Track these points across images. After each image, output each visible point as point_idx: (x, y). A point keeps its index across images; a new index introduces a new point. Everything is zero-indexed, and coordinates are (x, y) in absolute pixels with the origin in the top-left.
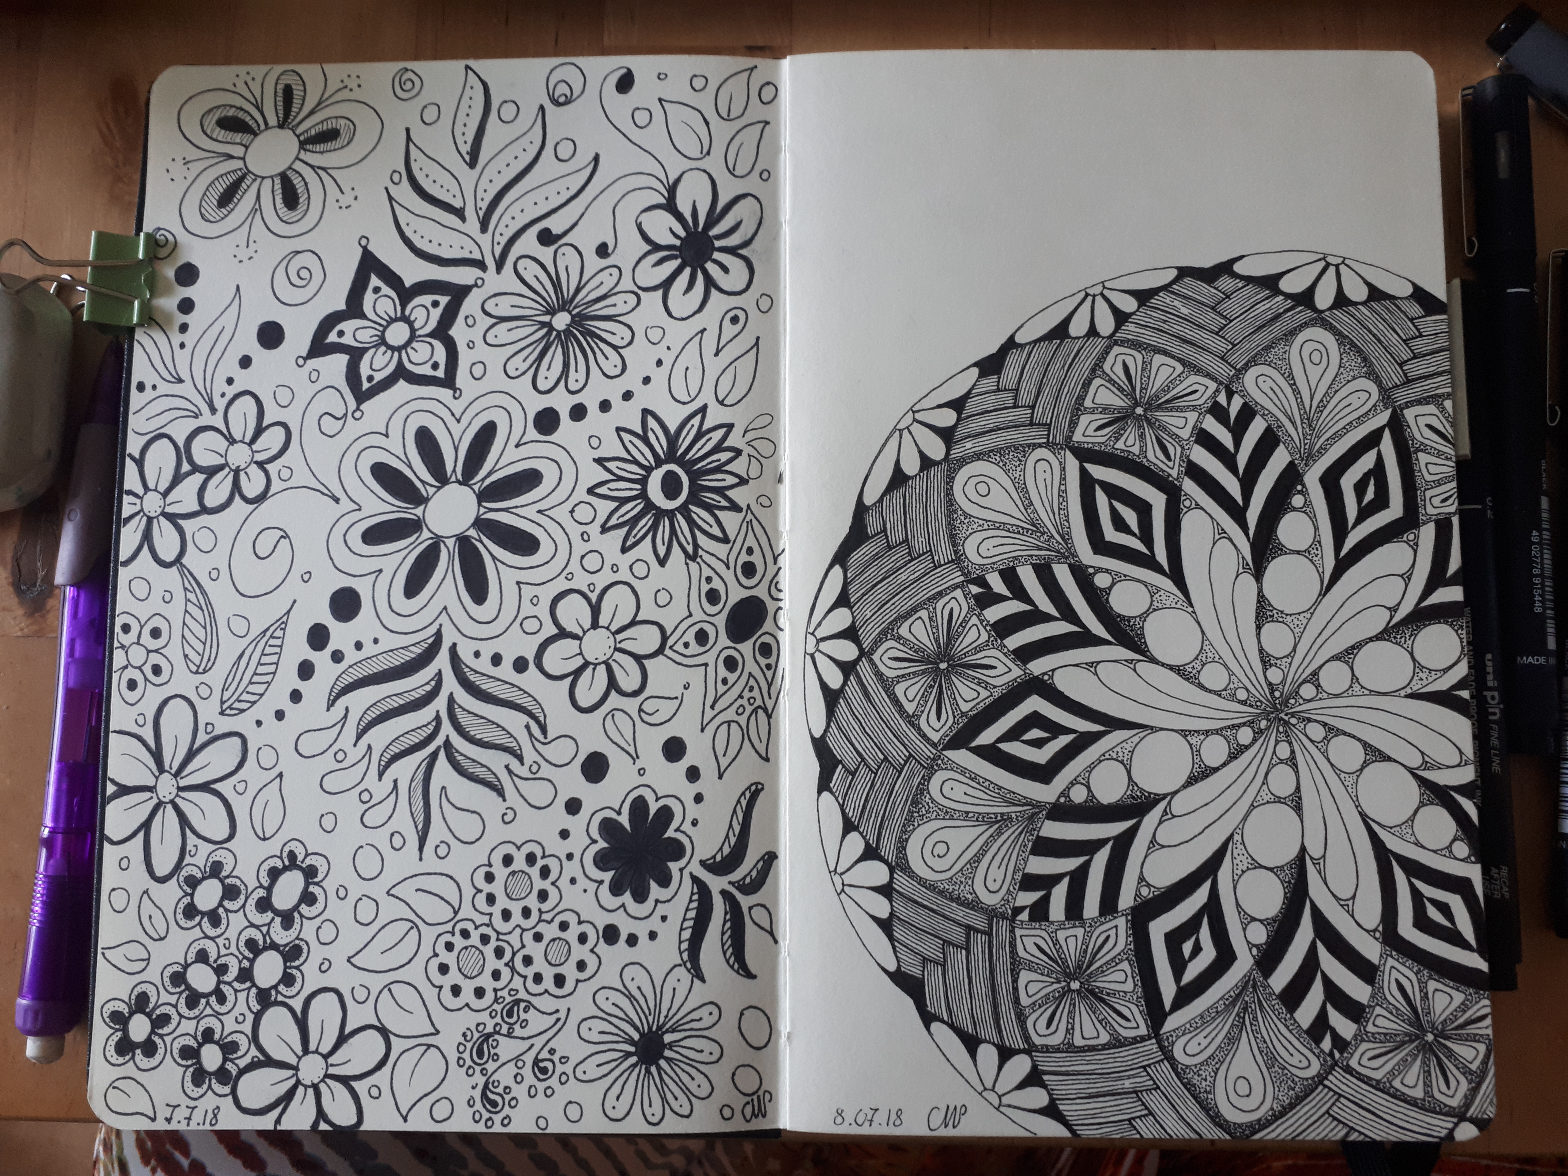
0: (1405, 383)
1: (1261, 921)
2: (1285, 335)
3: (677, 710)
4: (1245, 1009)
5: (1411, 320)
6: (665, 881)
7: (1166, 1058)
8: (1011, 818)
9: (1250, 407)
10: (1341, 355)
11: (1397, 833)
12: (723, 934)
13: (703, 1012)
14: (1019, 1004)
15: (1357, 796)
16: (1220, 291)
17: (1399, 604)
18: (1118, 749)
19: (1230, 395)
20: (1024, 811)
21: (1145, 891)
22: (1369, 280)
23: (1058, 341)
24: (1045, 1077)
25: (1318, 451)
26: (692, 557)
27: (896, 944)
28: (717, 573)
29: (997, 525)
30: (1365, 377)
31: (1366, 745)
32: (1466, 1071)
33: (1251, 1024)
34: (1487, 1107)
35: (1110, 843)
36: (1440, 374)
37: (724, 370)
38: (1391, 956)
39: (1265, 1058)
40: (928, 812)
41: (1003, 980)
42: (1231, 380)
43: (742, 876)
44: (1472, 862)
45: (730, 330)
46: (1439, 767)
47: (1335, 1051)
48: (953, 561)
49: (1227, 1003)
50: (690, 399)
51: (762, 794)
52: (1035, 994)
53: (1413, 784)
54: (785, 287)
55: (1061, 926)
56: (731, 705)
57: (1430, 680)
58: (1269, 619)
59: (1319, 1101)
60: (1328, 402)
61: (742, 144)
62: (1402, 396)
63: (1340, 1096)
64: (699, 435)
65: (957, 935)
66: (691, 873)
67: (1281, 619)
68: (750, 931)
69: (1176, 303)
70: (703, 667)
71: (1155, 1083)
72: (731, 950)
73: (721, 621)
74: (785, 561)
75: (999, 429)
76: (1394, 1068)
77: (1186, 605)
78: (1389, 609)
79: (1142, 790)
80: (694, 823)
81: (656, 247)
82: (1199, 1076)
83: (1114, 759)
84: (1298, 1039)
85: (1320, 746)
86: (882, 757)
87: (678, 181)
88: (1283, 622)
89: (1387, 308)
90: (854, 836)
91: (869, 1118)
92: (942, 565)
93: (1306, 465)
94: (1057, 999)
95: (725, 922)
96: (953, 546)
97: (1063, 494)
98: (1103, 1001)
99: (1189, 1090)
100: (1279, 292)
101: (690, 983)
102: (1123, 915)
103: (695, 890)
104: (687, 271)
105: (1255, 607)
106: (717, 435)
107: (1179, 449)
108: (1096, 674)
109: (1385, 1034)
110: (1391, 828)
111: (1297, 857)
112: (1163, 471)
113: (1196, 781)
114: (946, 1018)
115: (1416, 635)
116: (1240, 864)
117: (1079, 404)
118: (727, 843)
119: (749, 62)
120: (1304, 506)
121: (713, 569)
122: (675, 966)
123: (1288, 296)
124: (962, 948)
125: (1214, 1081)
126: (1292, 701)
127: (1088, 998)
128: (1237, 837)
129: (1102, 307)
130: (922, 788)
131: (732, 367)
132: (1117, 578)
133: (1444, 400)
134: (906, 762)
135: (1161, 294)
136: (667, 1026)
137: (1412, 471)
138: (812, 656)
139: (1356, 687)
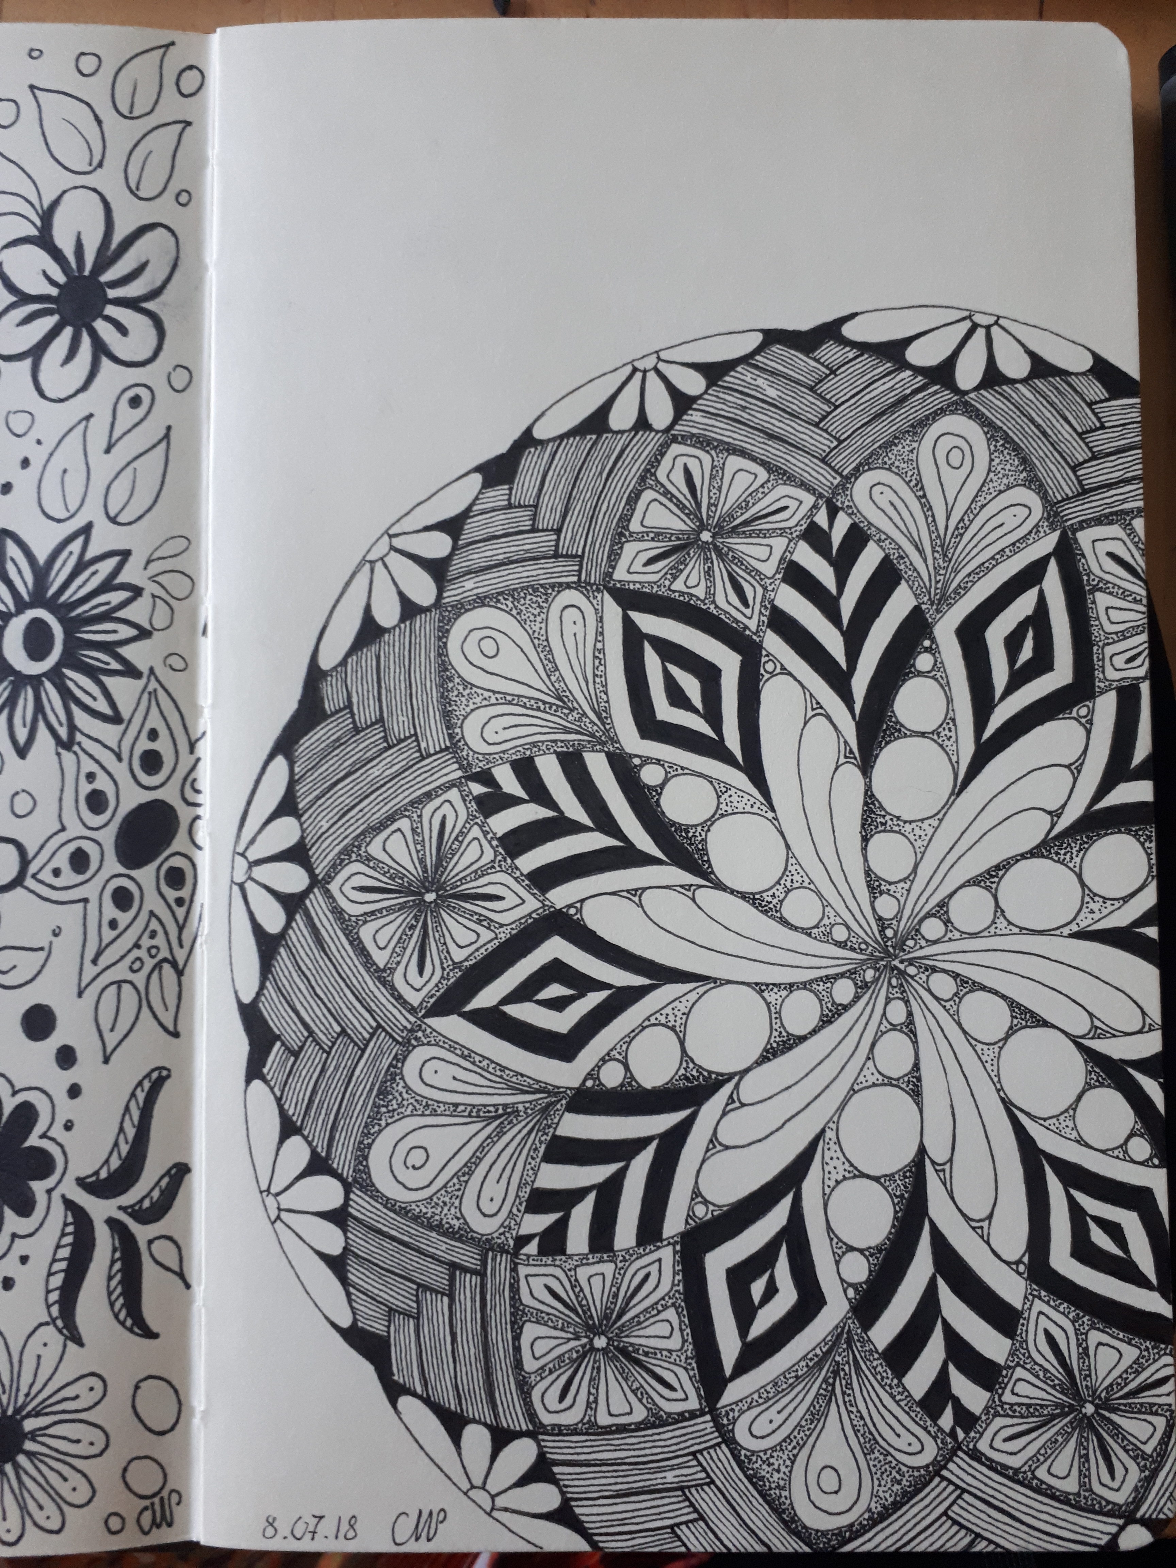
0: (1079, 494)
1: (861, 1251)
2: (912, 426)
3: (43, 966)
4: (836, 1373)
5: (1090, 405)
6: (25, 1208)
7: (725, 1441)
8: (518, 1111)
9: (860, 530)
10: (991, 454)
11: (1052, 1127)
12: (110, 1278)
13: (79, 1388)
14: (522, 1369)
15: (998, 1076)
16: (822, 364)
17: (1063, 806)
18: (668, 1010)
19: (833, 513)
20: (536, 1100)
21: (700, 1211)
22: (1033, 347)
23: (594, 437)
24: (556, 1469)
25: (955, 591)
26: (66, 744)
27: (352, 1290)
28: (103, 768)
29: (509, 698)
30: (1024, 485)
31: (1013, 1004)
32: (1137, 1455)
33: (844, 1393)
34: (1165, 1503)
35: (654, 1144)
36: (1128, 481)
37: (119, 473)
38: (1040, 1298)
39: (862, 1440)
40: (400, 1105)
41: (500, 1338)
42: (835, 490)
43: (139, 1197)
44: (1155, 1166)
45: (127, 416)
46: (1114, 1034)
47: (959, 1431)
48: (447, 748)
49: (811, 1364)
50: (67, 515)
51: (168, 1084)
52: (544, 1355)
53: (1078, 1059)
54: (210, 357)
55: (584, 1261)
56: (122, 957)
57: (1105, 912)
58: (880, 828)
59: (935, 1499)
60: (971, 521)
61: (150, 153)
62: (1074, 512)
63: (964, 1491)
64: (81, 566)
65: (437, 1276)
66: (63, 1196)
67: (896, 828)
68: (149, 1272)
69: (760, 382)
70: (81, 905)
71: (708, 1476)
72: (121, 1301)
73: (108, 837)
74: (205, 749)
75: (512, 562)
76: (1038, 1451)
77: (765, 809)
78: (1050, 813)
79: (699, 1068)
80: (68, 1126)
81: (24, 298)
82: (769, 1465)
83: (663, 1025)
84: (908, 1413)
85: (948, 1007)
86: (338, 1029)
87: (56, 203)
88: (899, 832)
89: (1057, 389)
90: (295, 1141)
91: (311, 1529)
92: (431, 755)
93: (938, 611)
94: (574, 1361)
95: (113, 1262)
96: (448, 728)
97: (599, 655)
98: (638, 1363)
99: (754, 1485)
100: (905, 365)
101: (60, 1349)
102: (669, 1244)
103: (70, 1219)
104: (68, 332)
105: (861, 811)
106: (106, 567)
107: (760, 591)
108: (641, 905)
109: (1029, 1406)
110: (1045, 1120)
111: (913, 1161)
112: (737, 622)
113: (775, 1055)
114: (419, 1390)
115: (1087, 849)
116: (833, 1171)
117: (623, 527)
118: (115, 1154)
119: (163, 36)
120: (933, 670)
121: (97, 762)
122: (41, 1325)
123: (918, 370)
124: (443, 1294)
125: (790, 1472)
126: (910, 943)
127: (619, 1360)
128: (830, 1134)
129: (656, 389)
130: (394, 1073)
131: (130, 469)
132: (672, 771)
133: (1133, 518)
134: (372, 1035)
135: (739, 369)
136: (29, 1408)
137: (1087, 618)
138: (241, 886)
139: (1001, 923)
